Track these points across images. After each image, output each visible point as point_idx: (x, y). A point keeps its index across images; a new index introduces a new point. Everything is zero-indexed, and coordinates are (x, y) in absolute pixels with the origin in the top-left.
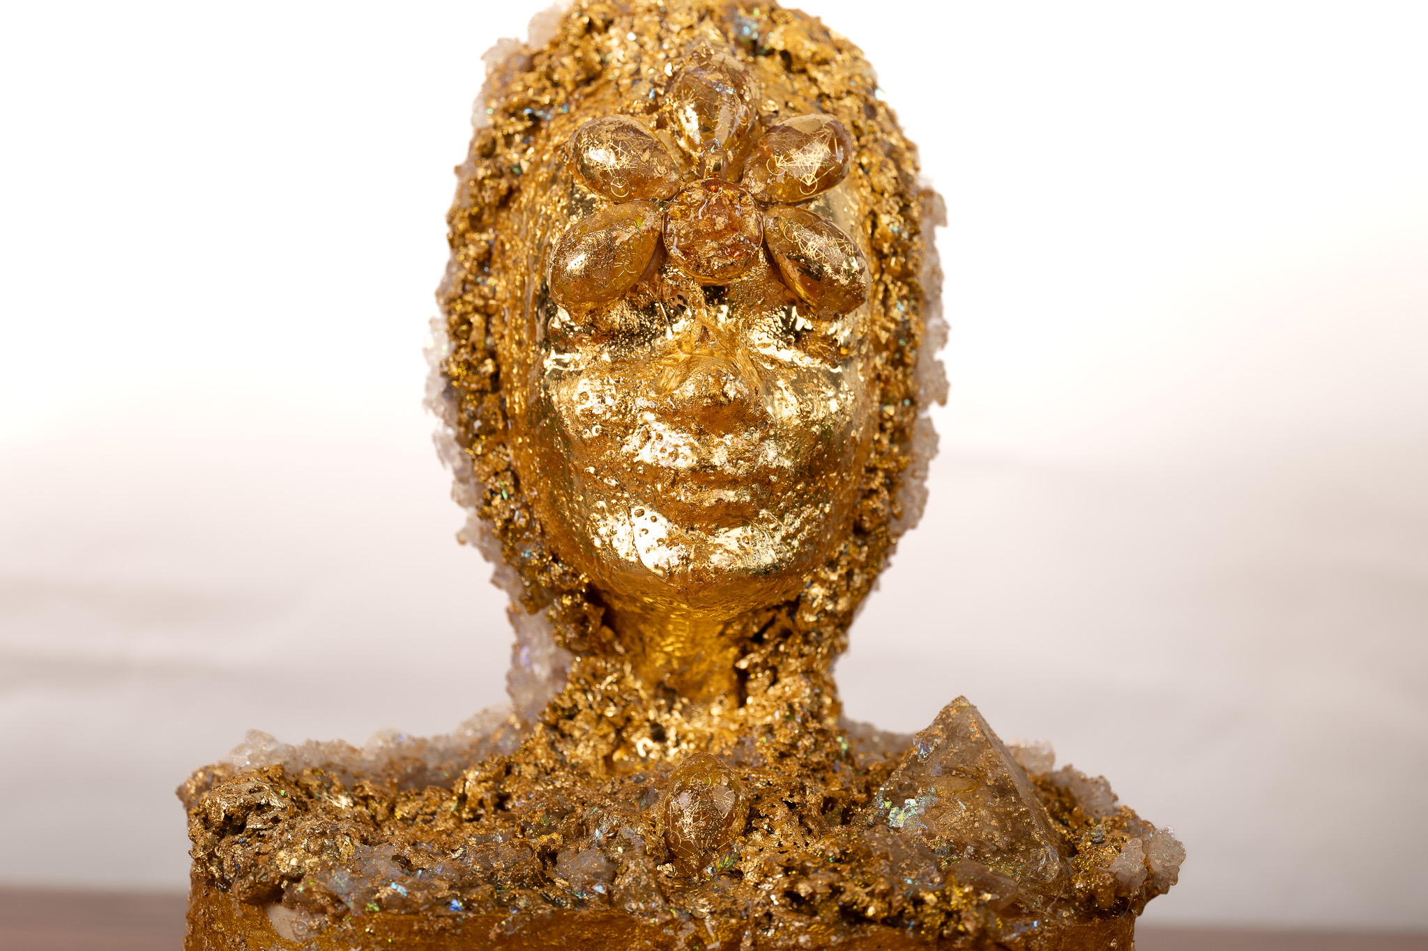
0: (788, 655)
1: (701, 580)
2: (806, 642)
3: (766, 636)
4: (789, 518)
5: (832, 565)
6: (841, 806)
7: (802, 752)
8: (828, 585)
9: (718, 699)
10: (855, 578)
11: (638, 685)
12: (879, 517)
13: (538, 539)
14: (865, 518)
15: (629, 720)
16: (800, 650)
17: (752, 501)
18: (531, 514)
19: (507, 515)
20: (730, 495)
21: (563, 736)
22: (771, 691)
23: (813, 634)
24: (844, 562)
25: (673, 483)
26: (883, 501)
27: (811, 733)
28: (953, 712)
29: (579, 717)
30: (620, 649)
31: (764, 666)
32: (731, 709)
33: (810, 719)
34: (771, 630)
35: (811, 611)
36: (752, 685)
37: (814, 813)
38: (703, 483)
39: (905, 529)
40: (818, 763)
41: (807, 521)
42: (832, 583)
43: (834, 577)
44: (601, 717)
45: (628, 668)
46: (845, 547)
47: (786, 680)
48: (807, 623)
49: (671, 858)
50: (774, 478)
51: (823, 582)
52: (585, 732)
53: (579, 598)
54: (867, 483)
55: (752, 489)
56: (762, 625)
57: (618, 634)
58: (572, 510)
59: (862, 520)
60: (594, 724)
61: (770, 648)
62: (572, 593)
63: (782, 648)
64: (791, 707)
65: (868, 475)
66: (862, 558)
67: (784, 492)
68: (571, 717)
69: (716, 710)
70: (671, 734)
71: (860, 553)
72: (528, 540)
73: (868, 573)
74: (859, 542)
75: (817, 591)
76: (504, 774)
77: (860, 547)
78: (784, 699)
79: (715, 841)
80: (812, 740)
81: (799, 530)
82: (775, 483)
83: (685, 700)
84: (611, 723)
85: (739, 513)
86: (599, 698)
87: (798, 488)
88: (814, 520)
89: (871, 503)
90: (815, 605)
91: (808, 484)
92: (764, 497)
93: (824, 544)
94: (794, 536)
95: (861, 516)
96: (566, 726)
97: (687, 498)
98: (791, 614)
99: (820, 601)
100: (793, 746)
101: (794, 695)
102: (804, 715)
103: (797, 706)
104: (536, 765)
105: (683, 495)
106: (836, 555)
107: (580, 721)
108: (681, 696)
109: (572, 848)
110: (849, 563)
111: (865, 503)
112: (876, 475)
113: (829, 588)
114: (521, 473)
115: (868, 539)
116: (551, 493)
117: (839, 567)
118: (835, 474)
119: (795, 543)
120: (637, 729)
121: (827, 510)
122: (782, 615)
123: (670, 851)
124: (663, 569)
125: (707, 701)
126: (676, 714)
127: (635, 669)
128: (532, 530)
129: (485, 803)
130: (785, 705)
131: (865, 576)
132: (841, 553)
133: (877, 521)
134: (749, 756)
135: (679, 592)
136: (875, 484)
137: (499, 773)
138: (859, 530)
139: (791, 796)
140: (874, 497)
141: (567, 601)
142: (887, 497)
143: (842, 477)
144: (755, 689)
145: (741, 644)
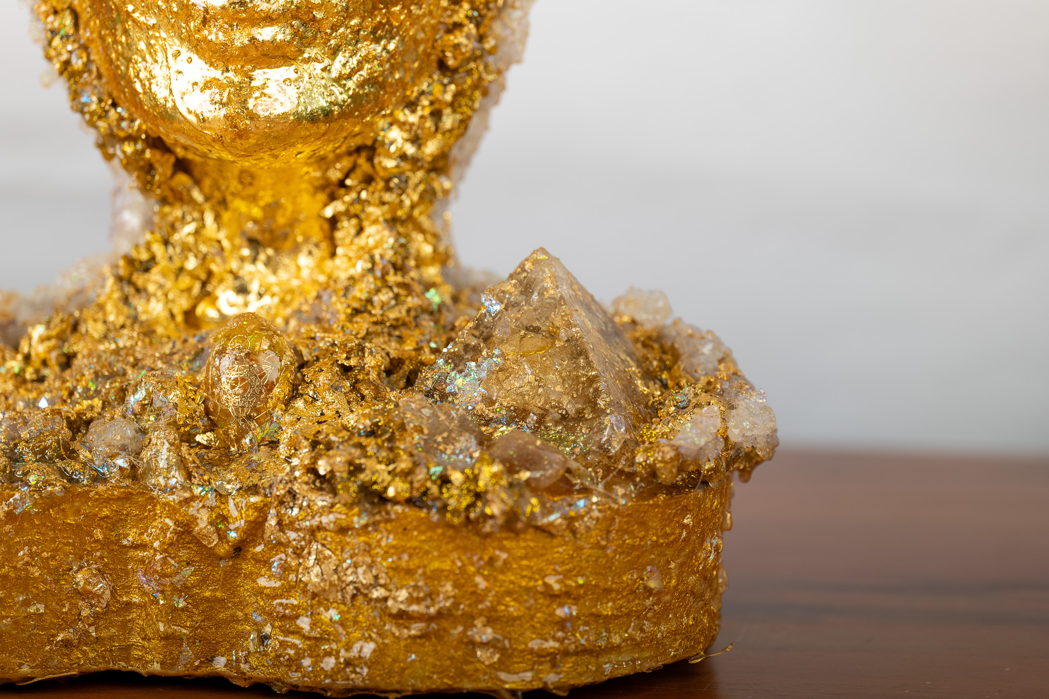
0: (367, 202)
1: (236, 127)
2: (388, 189)
3: (348, 182)
4: (340, 58)
5: (412, 105)
6: (408, 367)
7: (378, 308)
8: (407, 127)
9: (305, 250)
10: (444, 118)
11: (221, 235)
12: (462, 54)
13: (96, 82)
14: (449, 54)
15: (210, 274)
16: (381, 198)
17: (292, 39)
18: (88, 55)
19: (64, 57)
20: (266, 33)
21: (138, 290)
22: (357, 241)
23: (396, 180)
24: (425, 102)
25: (205, 21)
26: (468, 37)
27: (390, 288)
28: (528, 266)
29: (155, 271)
30: (197, 195)
31: (348, 214)
32: (322, 259)
33: (392, 271)
34: (353, 175)
35: (389, 156)
36: (339, 235)
37: (373, 376)
38: (234, 20)
39: (508, 64)
40: (397, 320)
41: (366, 59)
42: (412, 125)
43: (413, 119)
44: (181, 270)
45: (209, 218)
46: (429, 85)
47: (370, 230)
48: (385, 169)
49: (212, 427)
50: (319, 15)
51: (402, 125)
52: (161, 286)
53: (140, 146)
54: (450, 16)
55: (292, 26)
56: (345, 171)
57: (197, 182)
58: (117, 51)
59: (445, 56)
60: (172, 277)
61: (354, 195)
62: (131, 138)
63: (364, 195)
64: (372, 259)
65: (453, 7)
66: (448, 97)
67: (334, 28)
68: (147, 270)
69: (304, 260)
70: (254, 287)
71: (445, 92)
72: (86, 84)
73: (462, 113)
74: (446, 81)
75: (396, 135)
76: (68, 332)
77: (445, 86)
78: (367, 249)
79: (255, 409)
80: (391, 295)
81: (354, 71)
82: (320, 20)
83: (270, 252)
84: (193, 276)
85: (279, 53)
86: (178, 250)
87: (352, 23)
88: (375, 58)
89: (452, 37)
90: (393, 149)
91: (363, 19)
92: (310, 34)
93: (391, 85)
94: (349, 77)
95: (443, 51)
96: (139, 279)
97: (217, 38)
98: (370, 159)
99: (400, 145)
100: (369, 301)
101: (376, 247)
102: (384, 268)
103: (377, 257)
104: (105, 322)
105: (214, 35)
106: (415, 94)
107: (155, 275)
108: (265, 246)
109: (108, 415)
110: (432, 103)
111: (446, 38)
112: (461, 7)
113: (410, 131)
114: (78, 9)
115: (457, 76)
116: (100, 33)
117: (419, 108)
118: (398, 8)
119: (351, 84)
120: (221, 281)
121: (392, 46)
122: (362, 161)
123: (210, 419)
124: (197, 116)
125: (296, 250)
126: (260, 266)
127: (217, 218)
128: (90, 71)
129: (49, 363)
130: (367, 256)
131: (458, 117)
132: (422, 93)
133: (460, 57)
134: (327, 311)
135: (214, 140)
136: (460, 16)
137: (63, 332)
138: (442, 65)
139: (348, 358)
140: (457, 33)
141: (129, 148)
142: (474, 31)
143: (410, 11)
144: (343, 239)
145: (328, 191)
